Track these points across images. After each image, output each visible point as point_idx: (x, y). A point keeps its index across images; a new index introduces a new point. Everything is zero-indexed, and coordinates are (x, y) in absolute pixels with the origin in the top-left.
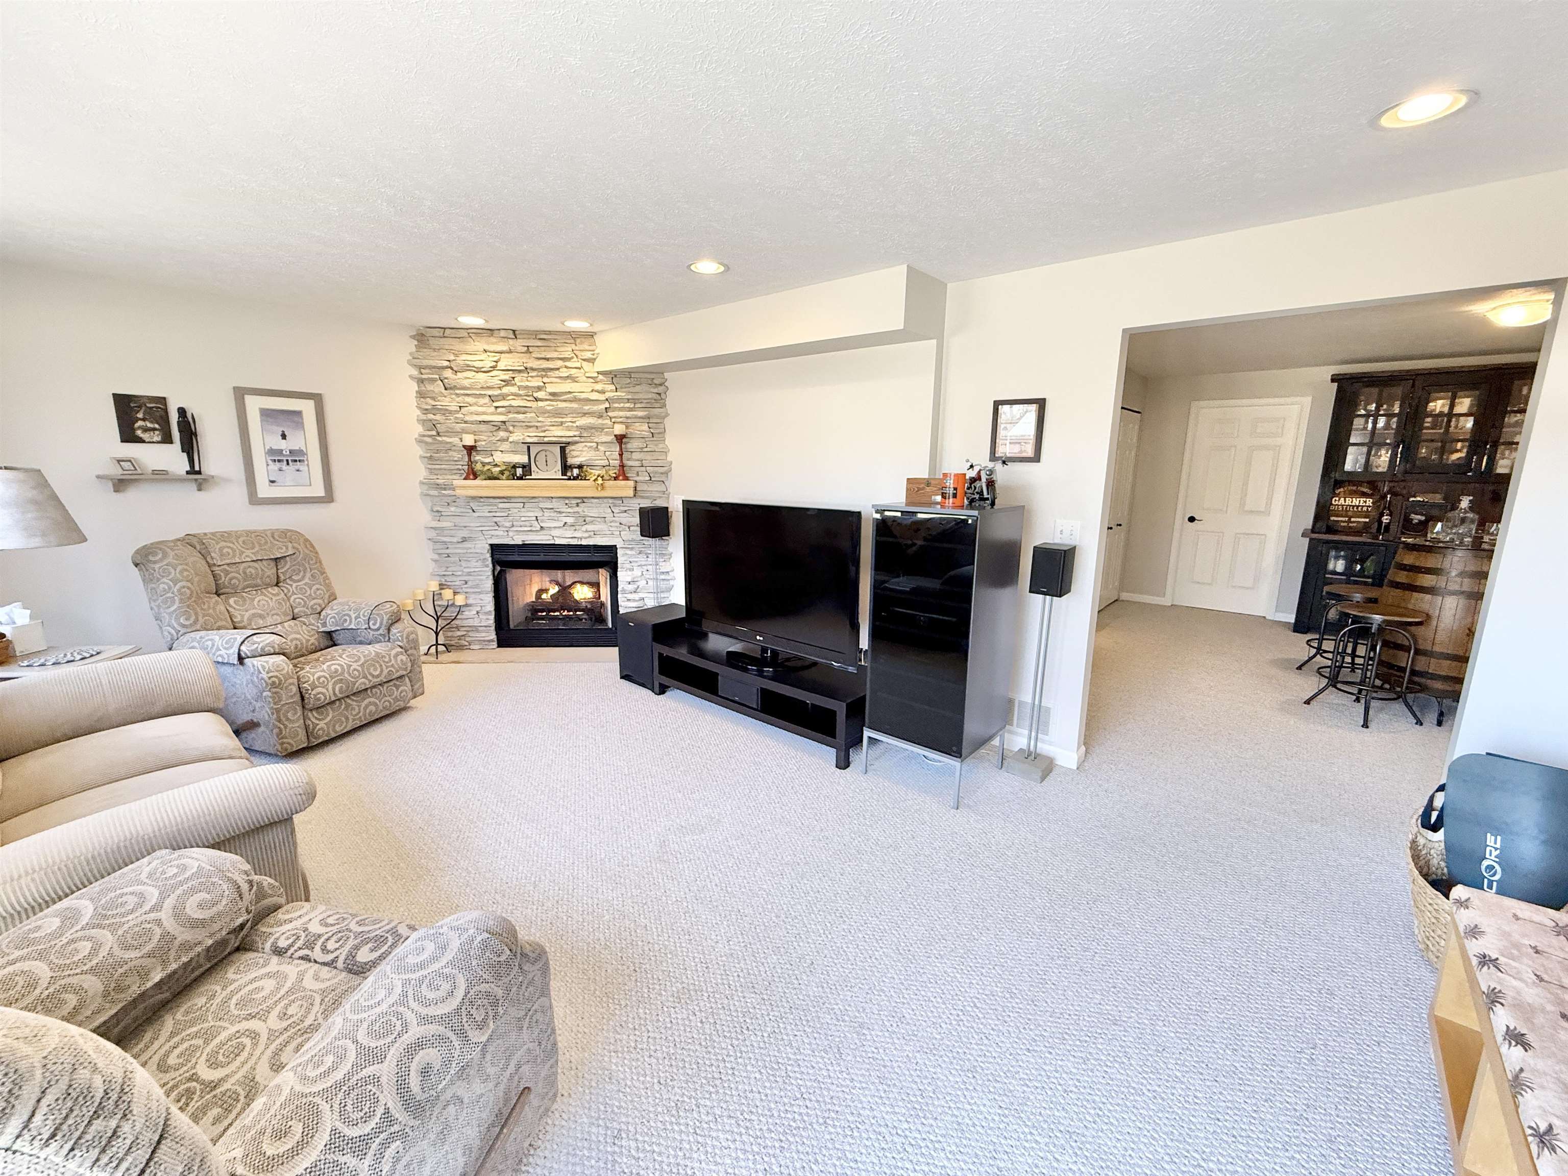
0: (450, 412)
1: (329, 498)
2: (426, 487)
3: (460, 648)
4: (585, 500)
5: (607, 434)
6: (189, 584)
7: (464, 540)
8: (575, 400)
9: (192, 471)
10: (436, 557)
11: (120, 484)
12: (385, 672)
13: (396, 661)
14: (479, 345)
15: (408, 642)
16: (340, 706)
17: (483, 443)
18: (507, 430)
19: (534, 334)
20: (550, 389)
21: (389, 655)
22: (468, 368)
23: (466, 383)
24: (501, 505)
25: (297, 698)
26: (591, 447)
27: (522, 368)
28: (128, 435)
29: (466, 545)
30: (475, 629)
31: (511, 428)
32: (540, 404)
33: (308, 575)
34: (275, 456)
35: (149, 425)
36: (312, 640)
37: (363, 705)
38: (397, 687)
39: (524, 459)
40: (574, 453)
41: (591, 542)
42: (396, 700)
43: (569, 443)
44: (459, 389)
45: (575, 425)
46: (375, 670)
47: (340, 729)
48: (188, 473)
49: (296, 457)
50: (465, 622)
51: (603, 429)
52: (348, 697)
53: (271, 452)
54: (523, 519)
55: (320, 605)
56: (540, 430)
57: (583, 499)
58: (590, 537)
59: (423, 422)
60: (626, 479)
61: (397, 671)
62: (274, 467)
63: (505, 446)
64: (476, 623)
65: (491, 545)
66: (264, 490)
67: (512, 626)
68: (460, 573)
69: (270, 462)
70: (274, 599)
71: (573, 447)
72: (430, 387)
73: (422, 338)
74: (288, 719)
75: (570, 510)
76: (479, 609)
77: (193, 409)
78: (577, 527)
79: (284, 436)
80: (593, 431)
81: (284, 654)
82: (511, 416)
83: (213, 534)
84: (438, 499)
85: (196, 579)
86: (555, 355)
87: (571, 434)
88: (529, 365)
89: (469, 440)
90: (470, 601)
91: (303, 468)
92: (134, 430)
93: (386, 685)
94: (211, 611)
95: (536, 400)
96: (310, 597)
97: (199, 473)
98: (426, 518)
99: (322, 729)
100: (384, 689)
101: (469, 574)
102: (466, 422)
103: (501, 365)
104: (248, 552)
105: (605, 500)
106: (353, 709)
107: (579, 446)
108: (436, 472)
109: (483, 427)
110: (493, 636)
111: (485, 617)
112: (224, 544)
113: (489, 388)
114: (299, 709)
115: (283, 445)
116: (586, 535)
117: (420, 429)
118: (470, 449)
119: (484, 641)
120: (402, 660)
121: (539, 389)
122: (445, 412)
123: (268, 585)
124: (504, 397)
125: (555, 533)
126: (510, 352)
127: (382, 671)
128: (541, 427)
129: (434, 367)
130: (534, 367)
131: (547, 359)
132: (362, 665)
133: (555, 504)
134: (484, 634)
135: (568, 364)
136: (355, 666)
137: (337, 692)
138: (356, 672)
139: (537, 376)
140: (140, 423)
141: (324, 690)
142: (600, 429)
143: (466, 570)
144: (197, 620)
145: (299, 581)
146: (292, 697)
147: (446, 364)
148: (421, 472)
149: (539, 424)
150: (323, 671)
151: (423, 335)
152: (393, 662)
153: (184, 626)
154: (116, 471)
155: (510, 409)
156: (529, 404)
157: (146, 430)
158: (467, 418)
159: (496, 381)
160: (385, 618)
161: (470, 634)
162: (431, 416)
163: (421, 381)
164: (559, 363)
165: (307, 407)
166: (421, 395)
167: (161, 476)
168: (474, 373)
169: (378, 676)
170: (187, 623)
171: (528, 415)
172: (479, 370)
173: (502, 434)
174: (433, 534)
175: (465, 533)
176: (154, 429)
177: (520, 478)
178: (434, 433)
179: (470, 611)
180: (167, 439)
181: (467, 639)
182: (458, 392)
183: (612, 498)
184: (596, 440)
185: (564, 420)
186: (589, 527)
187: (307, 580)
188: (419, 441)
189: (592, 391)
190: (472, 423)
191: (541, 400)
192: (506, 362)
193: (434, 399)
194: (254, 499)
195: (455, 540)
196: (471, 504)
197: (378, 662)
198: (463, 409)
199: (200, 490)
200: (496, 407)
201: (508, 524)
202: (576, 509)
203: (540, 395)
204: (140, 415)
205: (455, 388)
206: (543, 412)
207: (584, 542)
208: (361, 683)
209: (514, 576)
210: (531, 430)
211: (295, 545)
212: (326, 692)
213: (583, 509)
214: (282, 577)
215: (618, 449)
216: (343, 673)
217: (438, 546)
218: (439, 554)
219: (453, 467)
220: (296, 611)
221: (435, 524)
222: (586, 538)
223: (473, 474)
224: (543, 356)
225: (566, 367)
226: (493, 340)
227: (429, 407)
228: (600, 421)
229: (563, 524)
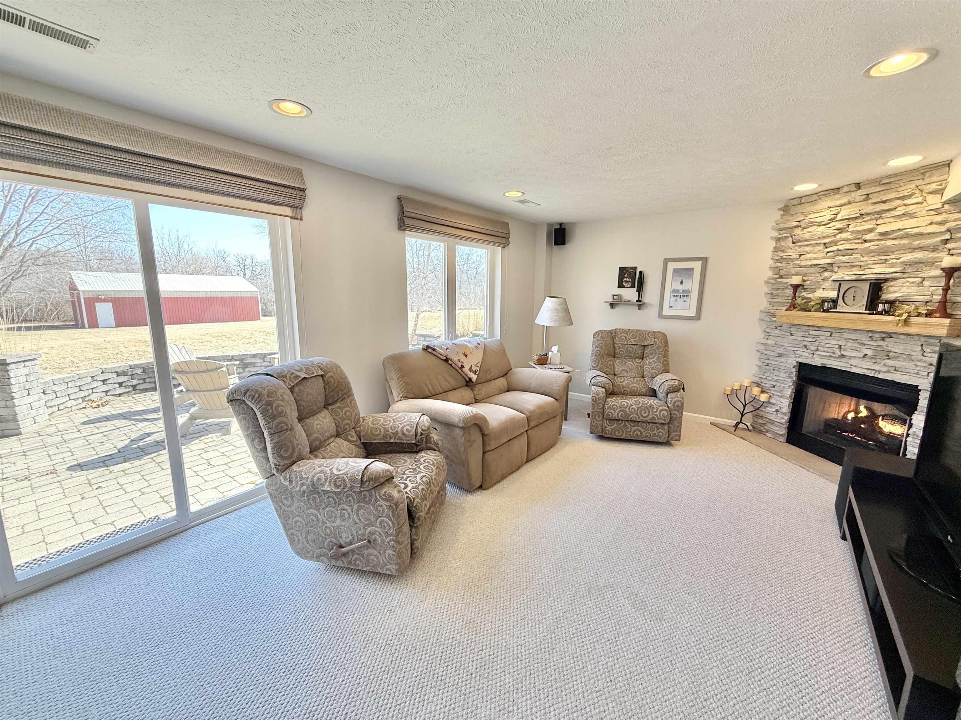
0: (793, 260)
1: (698, 317)
2: (765, 314)
3: (760, 432)
4: (893, 336)
5: (937, 267)
6: (600, 350)
7: (780, 355)
8: (907, 236)
9: (639, 301)
10: (760, 364)
12: (651, 416)
13: (660, 413)
14: (824, 204)
16: (622, 423)
17: (808, 282)
18: (832, 271)
19: (878, 181)
20: (881, 229)
22: (812, 224)
23: (807, 236)
24: (811, 332)
26: (913, 282)
27: (858, 215)
28: (620, 285)
29: (782, 359)
30: (772, 422)
31: (836, 269)
32: (867, 245)
33: (656, 357)
34: (675, 293)
35: (628, 280)
38: (658, 428)
39: (833, 294)
40: (891, 289)
41: (889, 377)
43: (886, 280)
44: (802, 241)
45: (899, 261)
46: (645, 413)
48: (637, 301)
49: (686, 294)
50: (767, 414)
51: (934, 263)
53: (674, 291)
54: (827, 345)
55: (656, 373)
56: (862, 268)
57: (890, 335)
58: (889, 372)
59: (772, 268)
60: (947, 315)
61: (658, 419)
62: (673, 299)
63: (827, 284)
64: (773, 417)
65: (801, 364)
66: (666, 311)
67: (804, 431)
68: (770, 379)
69: (672, 297)
70: (636, 364)
71: (892, 283)
72: (782, 243)
73: (786, 209)
74: (595, 418)
75: (871, 343)
76: (778, 408)
78: (878, 361)
79: (682, 283)
80: (920, 265)
82: (837, 258)
83: (622, 330)
84: (770, 324)
86: (893, 195)
87: (891, 270)
88: (862, 212)
89: (796, 280)
90: (772, 401)
91: (687, 299)
92: (623, 282)
93: (651, 424)
94: (605, 363)
95: (865, 241)
96: (653, 368)
97: (640, 301)
98: (760, 336)
101: (777, 381)
102: (800, 267)
103: (839, 217)
104: (632, 340)
105: (916, 338)
106: (628, 429)
107: (899, 283)
108: (773, 304)
109: (812, 270)
110: (783, 431)
111: (781, 416)
112: (623, 334)
113: (824, 237)
114: (601, 416)
115: (681, 288)
116: (885, 369)
117: (770, 274)
118: (796, 287)
119: (777, 433)
120: (664, 414)
121: (870, 231)
122: (788, 260)
124: (835, 243)
125: (853, 362)
126: (850, 203)
128: (864, 266)
129: (789, 228)
130: (869, 212)
131: (885, 202)
133: (858, 336)
134: (776, 428)
135: (907, 202)
137: (619, 416)
139: (871, 220)
140: (625, 279)
141: (613, 412)
142: (931, 263)
143: (776, 378)
144: (598, 366)
145: (651, 359)
146: (600, 409)
147: (795, 224)
148: (764, 304)
149: (862, 264)
150: (618, 403)
151: (788, 206)
155: (838, 253)
156: (856, 246)
157: (626, 282)
158: (802, 264)
159: (832, 231)
161: (768, 425)
162: (779, 264)
163: (778, 240)
164: (899, 202)
165: (697, 266)
166: (776, 250)
167: (628, 302)
168: (816, 227)
171: (854, 256)
172: (820, 224)
173: (826, 274)
174: (762, 348)
175: (781, 351)
176: (629, 281)
177: (827, 311)
178: (777, 276)
179: (771, 408)
180: (633, 286)
181: (766, 427)
182: (799, 244)
183: (926, 336)
184: (923, 275)
185: (888, 257)
186: (890, 362)
187: (654, 359)
188: (767, 283)
189: (931, 224)
190: (805, 267)
191: (870, 241)
192: (845, 213)
193: (783, 251)
194: (661, 316)
195: (773, 354)
196: (792, 329)
198: (802, 257)
199: (639, 309)
200: (828, 252)
201: (813, 348)
202: (881, 343)
203: (868, 237)
204: (626, 276)
205: (799, 241)
206: (868, 252)
207: (881, 376)
209: (814, 393)
210: (854, 269)
211: (656, 340)
213: (891, 345)
214: (645, 355)
215: (943, 284)
217: (763, 357)
218: (763, 363)
219: (785, 301)
220: (645, 373)
221: (763, 341)
222: (884, 372)
223: (793, 306)
224: (879, 200)
225: (905, 205)
226: (838, 196)
227: (779, 258)
228: (932, 255)
229: (862, 355)
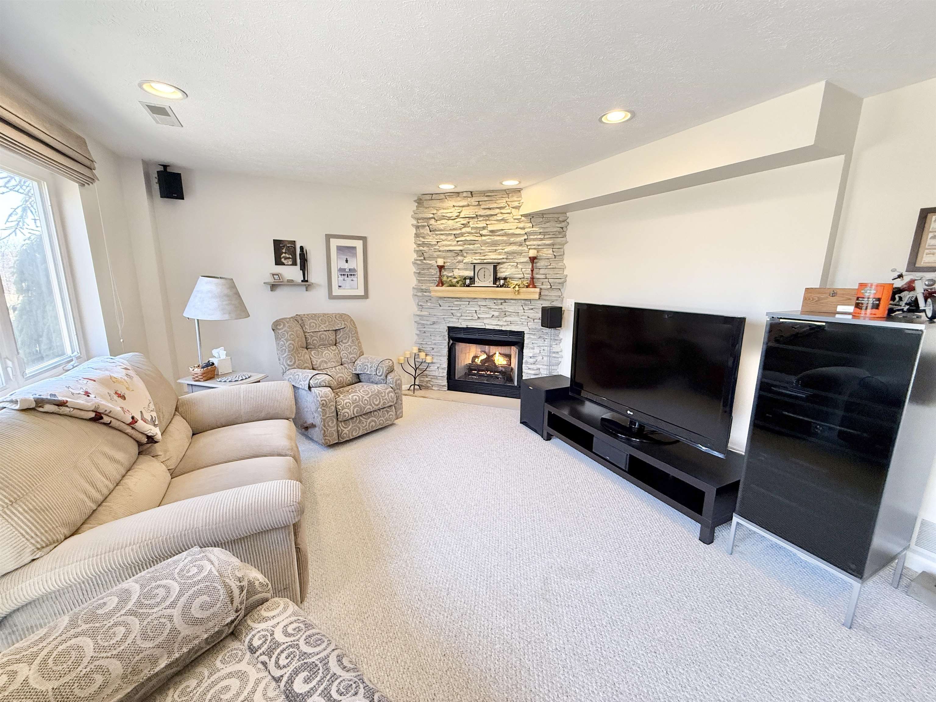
0: (432, 245)
1: (366, 296)
2: (416, 291)
3: (427, 388)
4: (507, 301)
5: (524, 256)
6: (293, 342)
7: (434, 323)
8: (506, 235)
9: (304, 281)
10: (418, 332)
11: (273, 287)
13: (388, 396)
14: (450, 203)
15: (396, 385)
16: (357, 420)
17: (448, 264)
18: (462, 256)
19: (483, 193)
20: (490, 228)
21: (385, 392)
22: (443, 217)
23: (442, 227)
24: (456, 303)
25: (335, 414)
26: (513, 266)
27: (475, 216)
28: (278, 262)
29: (435, 326)
30: (436, 377)
31: (465, 254)
32: (484, 238)
33: (350, 340)
36: (349, 378)
37: (369, 421)
38: (388, 412)
39: (471, 274)
40: (502, 270)
41: (508, 328)
42: (387, 420)
43: (499, 263)
44: (438, 231)
45: (504, 251)
46: (377, 401)
47: (355, 434)
48: (302, 281)
49: (352, 273)
50: (431, 372)
51: (522, 253)
52: (361, 415)
53: (341, 270)
54: (468, 312)
55: (355, 358)
56: (482, 255)
57: (505, 300)
58: (508, 325)
59: (417, 252)
60: (535, 287)
61: (388, 403)
62: (341, 278)
63: (461, 266)
64: (436, 374)
65: (449, 327)
66: (336, 292)
67: (456, 378)
68: (430, 343)
69: (340, 276)
70: (333, 352)
71: (502, 266)
72: (422, 231)
73: (420, 202)
74: (329, 426)
75: (496, 307)
76: (439, 365)
77: (307, 247)
78: (500, 318)
79: (347, 261)
80: (515, 255)
81: (330, 387)
82: (466, 246)
83: (308, 315)
84: (421, 298)
85: (297, 339)
86: (495, 205)
87: (501, 257)
88: (478, 214)
89: (440, 262)
90: (434, 361)
91: (355, 279)
92: (281, 258)
93: (382, 410)
94: (302, 358)
95: (481, 235)
96: (350, 353)
97: (307, 281)
98: (414, 309)
99: (346, 433)
100: (381, 413)
101: (435, 344)
102: (440, 251)
103: (462, 215)
104: (323, 326)
105: (519, 301)
106: (363, 423)
107: (505, 265)
108: (422, 282)
109: (449, 254)
110: (445, 383)
111: (442, 371)
112: (311, 321)
113: (454, 229)
114: (335, 420)
115: (346, 266)
116: (505, 324)
117: (415, 256)
118: (441, 268)
119: (440, 385)
120: (391, 396)
121: (484, 228)
122: (429, 245)
123: (331, 345)
124: (462, 235)
125: (486, 321)
126: (468, 206)
127: (380, 402)
128: (483, 253)
129: (425, 218)
130: (482, 214)
131: (490, 209)
132: (369, 397)
133: (487, 303)
134: (440, 381)
135: (503, 211)
136: (366, 397)
137: (355, 413)
138: (366, 402)
139: (483, 220)
140: (284, 255)
141: (348, 411)
142: (520, 253)
143: (434, 342)
145: (346, 343)
146: (333, 412)
147: (432, 216)
148: (413, 282)
149: (482, 251)
150: (349, 399)
151: (421, 199)
152: (386, 397)
153: (289, 365)
154: (271, 280)
155: (465, 242)
156: (477, 239)
158: (441, 249)
159: (459, 225)
160: (385, 369)
161: (433, 380)
162: (421, 248)
163: (417, 227)
164: (498, 211)
165: (359, 244)
166: (417, 235)
167: (291, 283)
168: (446, 221)
169: (377, 405)
170: (291, 364)
171: (476, 246)
172: (449, 219)
173: (460, 258)
174: (417, 319)
175: (434, 319)
177: (468, 286)
178: (422, 258)
179: (434, 366)
181: (432, 383)
182: (437, 233)
183: (524, 300)
184: (517, 261)
185: (497, 248)
186: (508, 319)
188: (414, 263)
189: (517, 228)
190: (443, 251)
191: (485, 236)
192: (466, 212)
193: (424, 238)
194: (331, 296)
195: (429, 323)
196: (439, 302)
197: (378, 396)
198: (439, 243)
199: (307, 290)
200: (458, 241)
201: (459, 315)
202: (501, 307)
203: (484, 232)
204: (284, 251)
205: (435, 230)
206: (485, 243)
207: (504, 328)
208: (368, 408)
209: (460, 347)
210: (477, 255)
211: (346, 323)
212: (348, 412)
213: (505, 307)
214: (338, 341)
215: (531, 267)
216: (359, 401)
217: (420, 326)
218: (420, 331)
219: (430, 279)
220: (343, 360)
221: (419, 313)
222: (505, 326)
223: (441, 283)
224: (487, 207)
225: (501, 213)
226: (459, 199)
227: (421, 243)
228: (520, 248)
229: (491, 316)
